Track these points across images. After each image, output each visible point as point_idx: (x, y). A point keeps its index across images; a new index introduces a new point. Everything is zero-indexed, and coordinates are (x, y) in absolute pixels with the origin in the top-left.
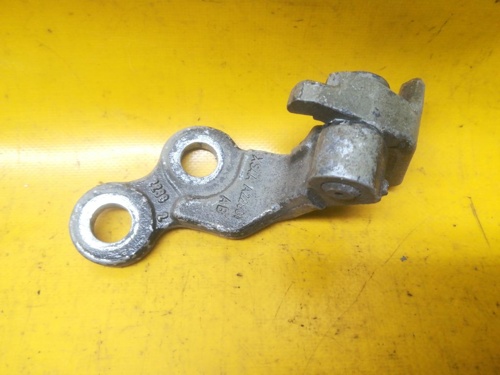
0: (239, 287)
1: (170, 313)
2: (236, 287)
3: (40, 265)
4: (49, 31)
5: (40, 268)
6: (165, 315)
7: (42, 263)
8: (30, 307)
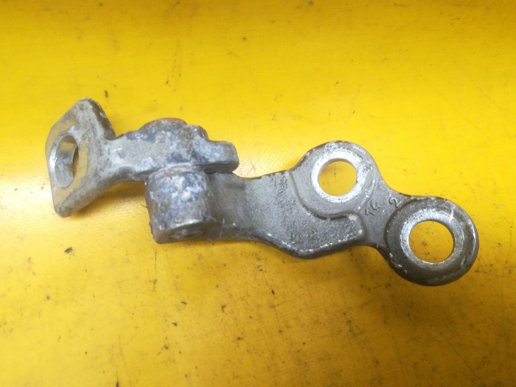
0: (429, 254)
1: (389, 285)
2: (426, 254)
3: (260, 268)
4: (244, 39)
5: (261, 270)
6: (387, 287)
7: (261, 266)
8: (273, 307)
